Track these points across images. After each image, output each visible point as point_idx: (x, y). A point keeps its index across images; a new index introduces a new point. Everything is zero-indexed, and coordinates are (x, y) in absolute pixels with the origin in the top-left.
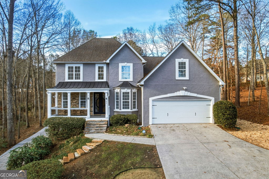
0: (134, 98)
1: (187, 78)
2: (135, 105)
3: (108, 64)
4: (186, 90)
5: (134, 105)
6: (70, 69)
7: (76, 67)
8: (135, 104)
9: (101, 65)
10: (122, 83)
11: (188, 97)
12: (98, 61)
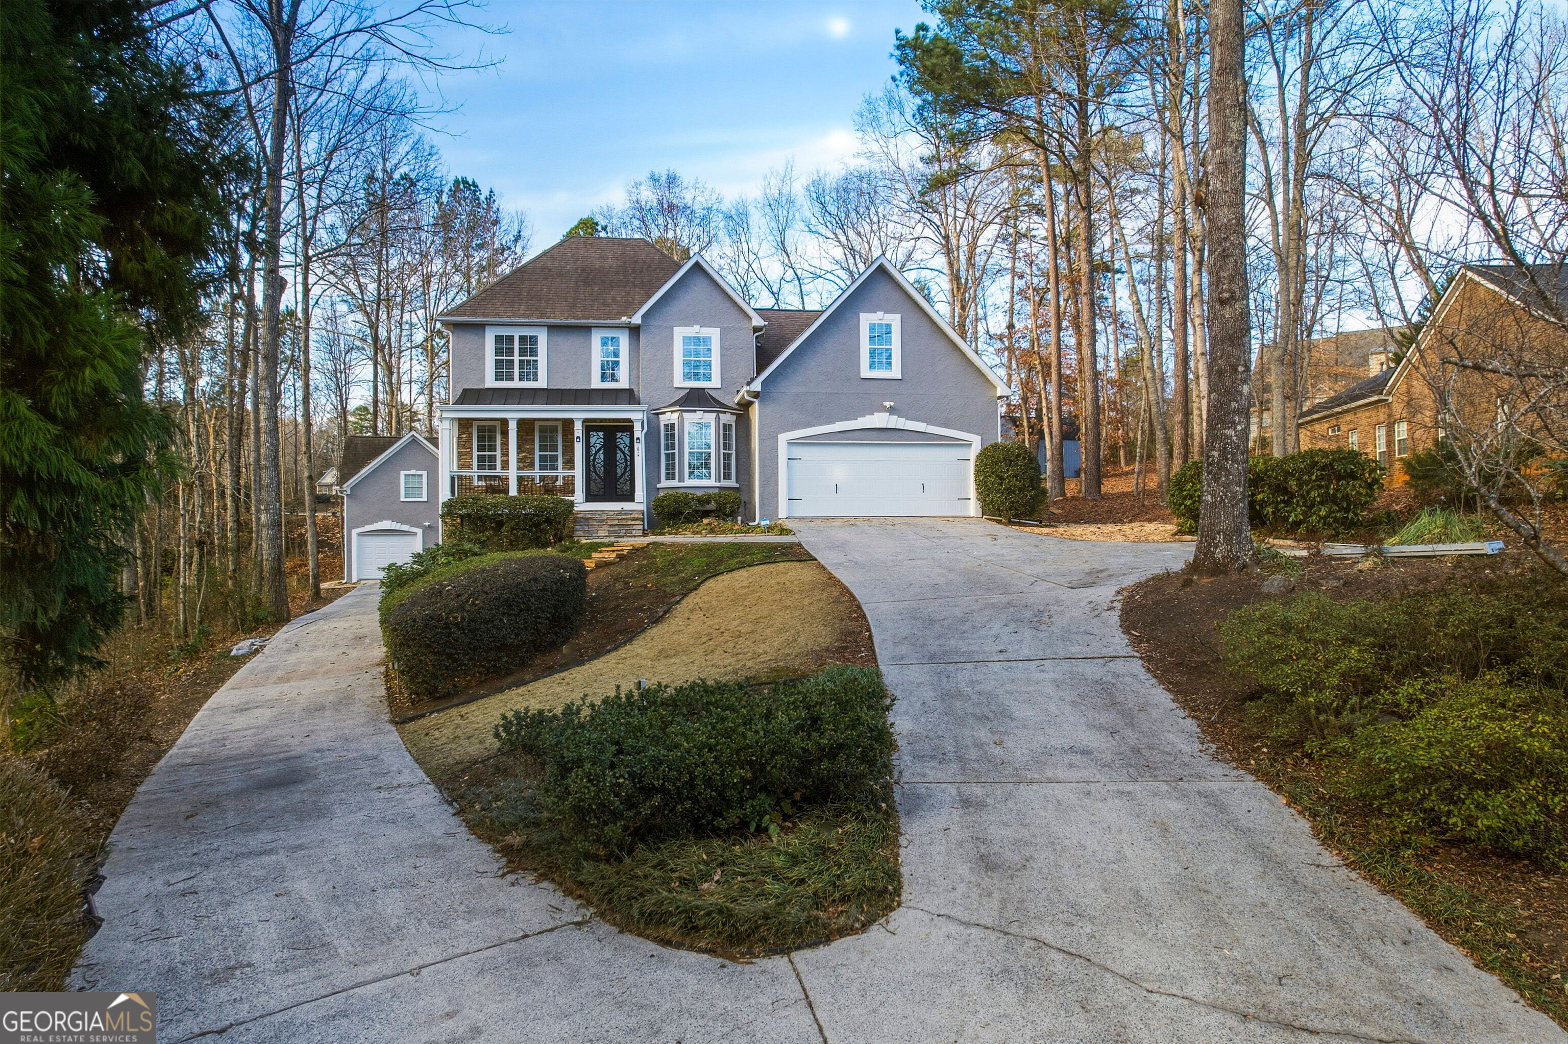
0: (725, 444)
1: (896, 372)
2: (729, 468)
3: (634, 331)
4: (892, 411)
5: (727, 467)
6: (503, 345)
7: (523, 339)
8: (729, 465)
9: (610, 334)
10: (683, 393)
11: (900, 434)
12: (600, 318)
